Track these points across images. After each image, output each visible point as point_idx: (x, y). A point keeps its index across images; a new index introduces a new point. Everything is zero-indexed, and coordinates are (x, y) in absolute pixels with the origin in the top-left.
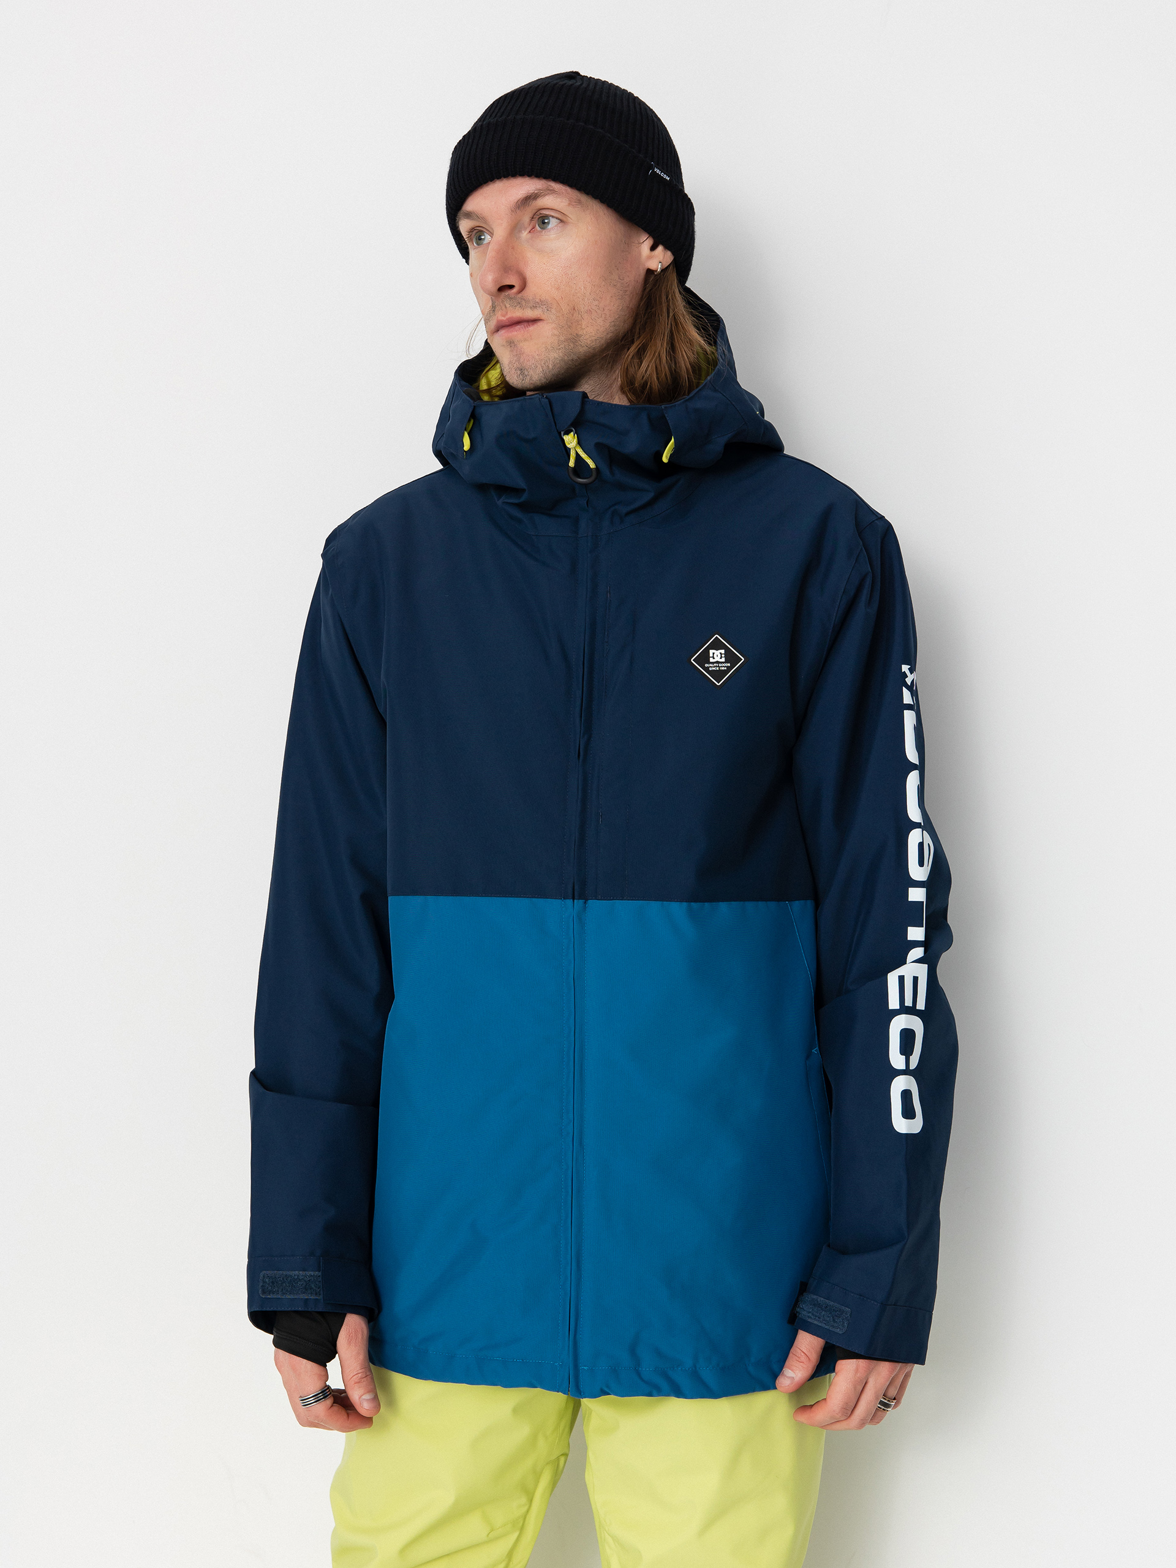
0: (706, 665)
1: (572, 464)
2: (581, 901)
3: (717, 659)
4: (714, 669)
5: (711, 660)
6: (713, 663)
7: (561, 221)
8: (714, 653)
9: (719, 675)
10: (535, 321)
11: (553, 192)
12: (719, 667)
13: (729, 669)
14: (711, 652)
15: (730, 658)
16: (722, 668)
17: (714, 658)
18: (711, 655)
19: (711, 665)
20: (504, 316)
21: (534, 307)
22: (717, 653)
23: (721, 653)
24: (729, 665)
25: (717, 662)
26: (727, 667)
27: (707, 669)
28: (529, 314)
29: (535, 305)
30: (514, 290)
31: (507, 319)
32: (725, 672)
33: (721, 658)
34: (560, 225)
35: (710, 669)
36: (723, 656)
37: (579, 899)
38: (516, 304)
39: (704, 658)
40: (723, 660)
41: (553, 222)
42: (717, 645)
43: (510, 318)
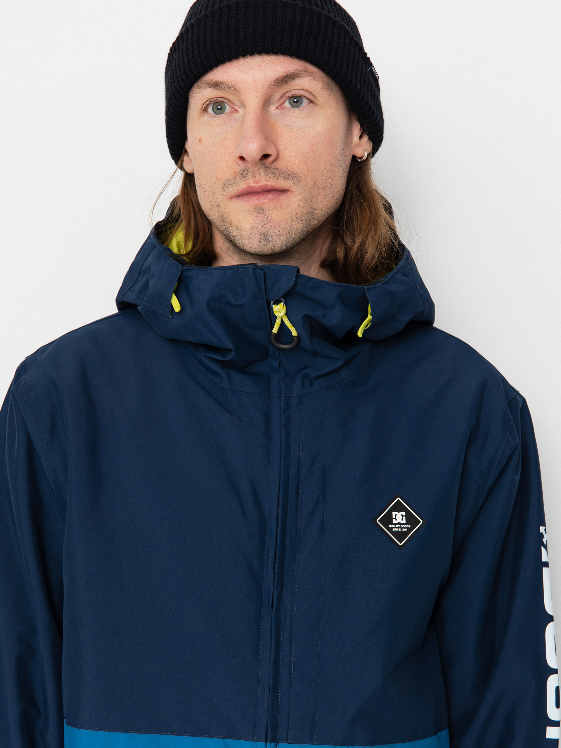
0: (390, 526)
1: (275, 330)
2: (273, 745)
3: (399, 520)
4: (397, 530)
5: (394, 521)
6: (395, 524)
7: (311, 101)
8: (396, 515)
9: (401, 535)
10: (283, 191)
11: (309, 74)
12: (401, 528)
13: (410, 530)
14: (394, 513)
15: (410, 519)
16: (404, 530)
17: (396, 520)
18: (394, 517)
19: (394, 526)
20: (257, 183)
21: (286, 178)
22: (399, 514)
23: (402, 515)
24: (409, 526)
25: (399, 524)
26: (408, 528)
27: (390, 530)
28: (282, 183)
29: (287, 176)
30: (271, 159)
31: (260, 186)
32: (407, 533)
33: (402, 520)
34: (311, 105)
35: (393, 530)
36: (404, 517)
37: (270, 743)
38: (270, 173)
39: (388, 520)
40: (404, 521)
41: (305, 102)
42: (398, 508)
43: (264, 185)
